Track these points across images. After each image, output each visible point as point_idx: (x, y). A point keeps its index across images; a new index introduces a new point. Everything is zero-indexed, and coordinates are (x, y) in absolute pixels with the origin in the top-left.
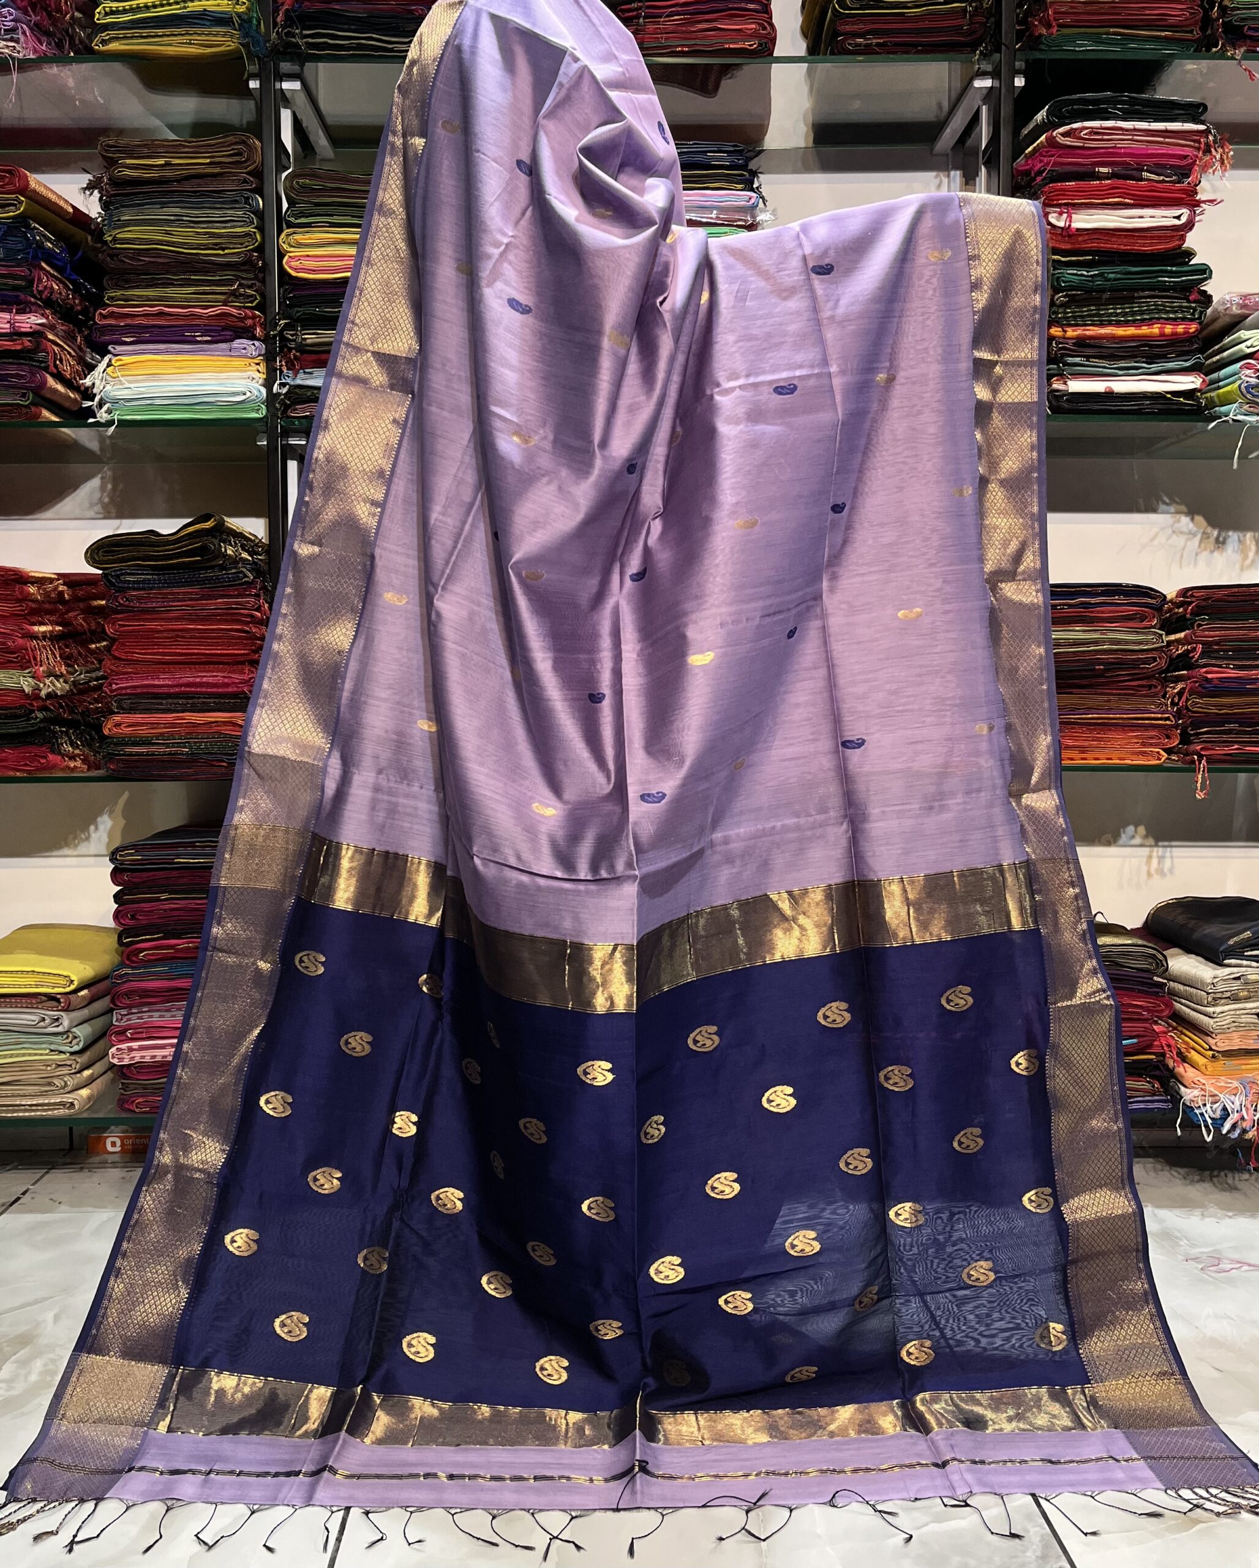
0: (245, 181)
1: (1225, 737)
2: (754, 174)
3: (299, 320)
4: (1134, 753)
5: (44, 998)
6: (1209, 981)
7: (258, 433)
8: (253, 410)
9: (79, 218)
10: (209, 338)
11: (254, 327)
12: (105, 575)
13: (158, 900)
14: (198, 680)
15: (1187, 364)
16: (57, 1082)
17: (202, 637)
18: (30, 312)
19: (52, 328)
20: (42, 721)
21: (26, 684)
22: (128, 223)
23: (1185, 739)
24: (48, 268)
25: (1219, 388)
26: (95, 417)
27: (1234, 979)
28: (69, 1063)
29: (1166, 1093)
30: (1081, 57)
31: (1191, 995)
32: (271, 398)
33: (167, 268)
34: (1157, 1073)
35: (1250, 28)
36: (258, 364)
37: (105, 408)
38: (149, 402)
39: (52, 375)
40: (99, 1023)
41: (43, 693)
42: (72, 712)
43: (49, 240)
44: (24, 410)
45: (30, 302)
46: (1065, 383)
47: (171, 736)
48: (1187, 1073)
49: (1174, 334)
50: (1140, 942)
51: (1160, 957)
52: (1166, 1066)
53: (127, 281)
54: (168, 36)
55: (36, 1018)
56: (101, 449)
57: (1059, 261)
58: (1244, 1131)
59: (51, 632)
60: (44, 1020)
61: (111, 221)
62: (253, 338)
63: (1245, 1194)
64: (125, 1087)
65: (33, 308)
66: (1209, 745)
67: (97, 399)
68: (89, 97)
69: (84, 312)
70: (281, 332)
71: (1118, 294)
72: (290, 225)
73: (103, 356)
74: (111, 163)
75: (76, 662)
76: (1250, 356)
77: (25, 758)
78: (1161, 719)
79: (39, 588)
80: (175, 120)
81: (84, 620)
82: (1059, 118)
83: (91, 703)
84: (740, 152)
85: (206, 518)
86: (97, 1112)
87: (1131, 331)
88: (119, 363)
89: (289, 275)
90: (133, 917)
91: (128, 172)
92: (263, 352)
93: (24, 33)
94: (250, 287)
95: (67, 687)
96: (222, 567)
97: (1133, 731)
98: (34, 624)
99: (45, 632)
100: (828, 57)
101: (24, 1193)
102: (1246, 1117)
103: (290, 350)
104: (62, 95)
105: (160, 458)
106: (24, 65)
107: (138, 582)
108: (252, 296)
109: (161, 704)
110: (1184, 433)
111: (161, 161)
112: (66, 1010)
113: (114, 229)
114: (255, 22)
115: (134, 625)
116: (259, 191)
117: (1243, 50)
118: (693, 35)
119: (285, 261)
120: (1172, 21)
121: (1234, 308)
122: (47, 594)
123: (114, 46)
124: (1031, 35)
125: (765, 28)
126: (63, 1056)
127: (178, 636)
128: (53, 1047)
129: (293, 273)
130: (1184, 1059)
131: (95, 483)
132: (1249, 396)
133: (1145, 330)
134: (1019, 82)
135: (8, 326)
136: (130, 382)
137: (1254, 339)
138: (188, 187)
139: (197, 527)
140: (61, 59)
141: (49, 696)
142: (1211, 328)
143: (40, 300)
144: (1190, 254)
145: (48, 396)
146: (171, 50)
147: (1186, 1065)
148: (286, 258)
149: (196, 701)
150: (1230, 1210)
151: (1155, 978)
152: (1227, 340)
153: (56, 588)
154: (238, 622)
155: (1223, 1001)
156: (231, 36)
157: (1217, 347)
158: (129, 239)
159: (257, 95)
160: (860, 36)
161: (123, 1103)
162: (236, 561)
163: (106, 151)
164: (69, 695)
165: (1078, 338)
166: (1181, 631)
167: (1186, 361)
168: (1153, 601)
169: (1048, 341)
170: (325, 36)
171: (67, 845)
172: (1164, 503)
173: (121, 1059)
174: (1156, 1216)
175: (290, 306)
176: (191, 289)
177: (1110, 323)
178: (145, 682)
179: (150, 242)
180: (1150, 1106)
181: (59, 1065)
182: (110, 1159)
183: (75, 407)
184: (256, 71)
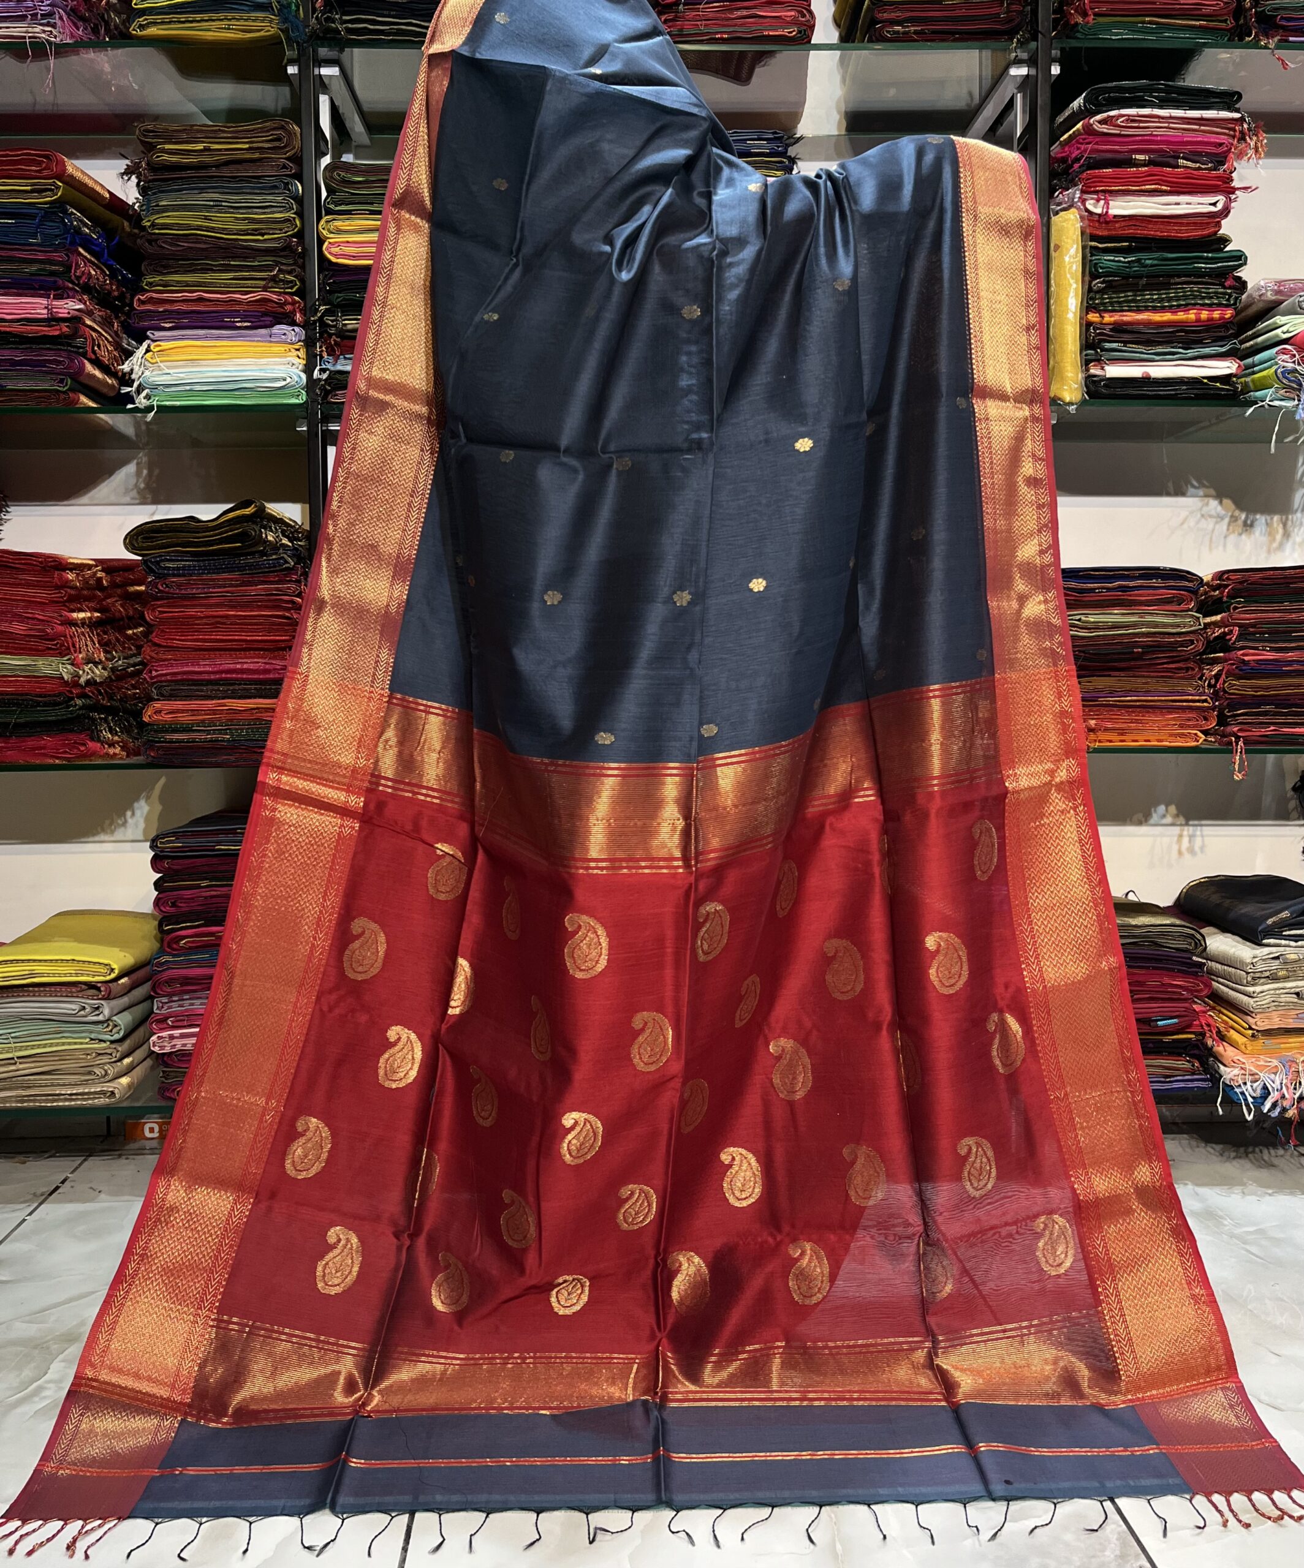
0: (284, 167)
1: (1262, 719)
2: (793, 161)
3: (339, 306)
4: (1171, 735)
5: (83, 987)
6: (1249, 961)
7: (297, 418)
8: (293, 396)
9: (115, 204)
10: (249, 324)
11: (294, 312)
12: (145, 562)
13: (199, 887)
14: (238, 666)
15: (1223, 350)
16: (98, 1071)
17: (244, 624)
18: (68, 297)
19: (90, 313)
20: (81, 708)
21: (66, 671)
22: (166, 209)
23: (1222, 721)
24: (86, 254)
25: (1254, 373)
26: (134, 403)
27: (1273, 958)
28: (109, 1051)
29: (1206, 1071)
30: (1116, 45)
31: (1228, 973)
32: (311, 384)
33: (206, 253)
34: (1196, 1052)
35: (1282, 18)
36: (298, 350)
37: (144, 394)
38: (188, 388)
39: (91, 361)
40: (139, 1010)
41: (82, 680)
42: (111, 698)
43: (86, 225)
44: (62, 396)
45: (68, 288)
46: (1102, 368)
47: (212, 723)
48: (1226, 1052)
49: (1210, 319)
50: (1178, 922)
51: (1198, 936)
52: (1206, 1045)
53: (165, 267)
54: (207, 21)
55: (76, 1007)
56: (137, 435)
57: (1096, 248)
58: (1284, 1110)
59: (90, 618)
60: (84, 1008)
61: (149, 207)
62: (293, 323)
63: (1283, 1171)
64: (166, 1075)
65: (71, 294)
66: (1246, 727)
67: (136, 384)
68: (124, 83)
69: (121, 298)
70: (321, 319)
71: (1155, 281)
72: (329, 212)
73: (140, 343)
74: (150, 148)
75: (114, 648)
76: (1286, 341)
77: (64, 745)
78: (1198, 701)
79: (78, 574)
80: (210, 106)
81: (122, 606)
82: (1095, 106)
83: (129, 689)
84: (780, 139)
85: (246, 504)
86: (138, 1099)
87: (1167, 317)
88: (158, 349)
89: (329, 261)
90: (174, 905)
91: (166, 157)
92: (303, 338)
93: (61, 18)
94: (290, 273)
95: (106, 674)
96: (263, 553)
97: (1171, 713)
98: (73, 611)
99: (84, 619)
100: (866, 44)
101: (63, 1182)
102: (1287, 1096)
103: (330, 335)
104: (97, 82)
105: (196, 443)
106: (61, 50)
107: (178, 569)
108: (291, 282)
109: (202, 691)
110: (1217, 418)
111: (200, 147)
112: (108, 998)
113: (153, 214)
114: (293, 7)
115: (176, 612)
116: (299, 177)
117: (1276, 39)
118: (729, 23)
119: (324, 247)
120: (1206, 10)
121: (1269, 293)
122: (86, 581)
123: (152, 31)
124: (1067, 23)
125: (804, 16)
126: (103, 1045)
127: (217, 623)
128: (93, 1036)
129: (333, 259)
130: (1222, 1038)
131: (131, 468)
132: (1285, 381)
133: (1181, 316)
134: (1056, 70)
135: (45, 311)
136: (168, 367)
137: (1290, 325)
138: (226, 172)
139: (238, 513)
140: (98, 45)
141: (89, 683)
142: (1243, 314)
143: (77, 285)
144: (1225, 240)
145: (86, 382)
146: (210, 35)
147: (1225, 1044)
148: (326, 244)
149: (237, 687)
150: (1269, 1187)
151: (1194, 958)
152: (1261, 326)
153: (95, 573)
154: (279, 608)
155: (1262, 981)
156: (271, 21)
157: (1250, 333)
158: (169, 224)
159: (294, 81)
160: (899, 23)
161: (163, 1091)
162: (276, 547)
163: (145, 136)
164: (107, 682)
165: (1115, 323)
166: (1216, 614)
167: (1222, 346)
168: (1190, 585)
169: (1086, 326)
170: (365, 21)
171: (103, 830)
172: (1194, 487)
173: (162, 1048)
174: (1197, 1194)
175: (330, 292)
176: (231, 275)
177: (1147, 309)
178: (186, 669)
179: (189, 227)
180: (1190, 1085)
181: (100, 1054)
182: (148, 1144)
183: (112, 394)
184: (295, 57)
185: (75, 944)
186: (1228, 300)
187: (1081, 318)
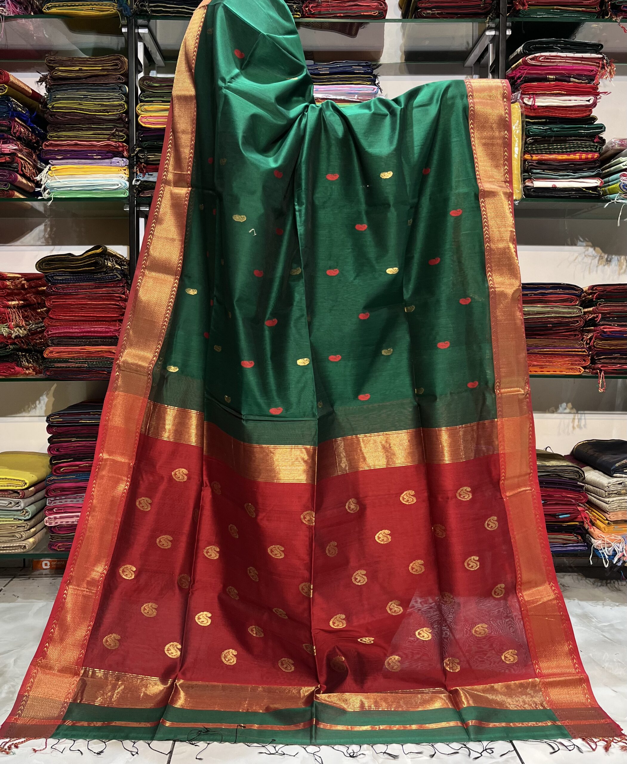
0: (119, 79)
1: (613, 361)
2: (376, 77)
3: (146, 148)
4: (567, 369)
5: (11, 492)
6: (606, 485)
7: (124, 204)
8: (122, 193)
9: (35, 96)
10: (100, 157)
11: (123, 151)
12: (44, 275)
13: (70, 441)
14: (92, 329)
15: (593, 174)
16: (17, 535)
17: (95, 308)
18: (10, 143)
19: (20, 151)
20: (12, 350)
21: (5, 331)
22: (59, 99)
23: (593, 362)
24: (19, 121)
25: (609, 185)
26: (42, 196)
27: (619, 484)
28: (23, 525)
29: (584, 541)
30: (540, 20)
31: (597, 491)
32: (131, 187)
33: (80, 122)
34: (579, 531)
35: (624, 7)
36: (125, 170)
37: (47, 192)
38: (69, 189)
39: (20, 175)
40: (39, 504)
41: (13, 336)
42: (28, 345)
43: (20, 107)
44: (6, 192)
45: (10, 138)
46: (532, 182)
47: (78, 358)
48: (594, 531)
49: (587, 158)
50: (570, 464)
51: (582, 473)
52: (584, 528)
53: (59, 128)
54: (81, 5)
55: (7, 502)
56: (45, 211)
57: (529, 122)
58: (624, 562)
59: (18, 304)
60: (11, 503)
61: (51, 98)
62: (123, 157)
63: (624, 593)
64: (52, 538)
65: (11, 141)
66: (605, 365)
67: (43, 187)
68: (41, 35)
69: (37, 142)
70: (137, 154)
71: (559, 139)
72: (142, 101)
73: (46, 165)
74: (52, 69)
75: (30, 319)
76: (625, 170)
77: (3, 369)
78: (581, 352)
79: (12, 282)
80: (84, 46)
81: (35, 298)
82: (528, 51)
83: (37, 340)
84: (369, 66)
85: (98, 247)
86: (37, 550)
87: (565, 157)
88: (54, 169)
89: (141, 126)
90: (58, 450)
91: (60, 73)
92: (128, 164)
93: (8, 3)
94: (121, 131)
95: (25, 332)
96: (106, 273)
97: (567, 358)
98: (9, 301)
99: (15, 304)
100: (413, 19)
102: (626, 555)
103: (141, 163)
104: (26, 34)
105: (74, 215)
106: (7, 19)
107: (62, 280)
108: (122, 136)
109: (74, 342)
112: (23, 498)
113: (52, 102)
115: (61, 301)
116: (127, 83)
117: (621, 17)
118: (345, 8)
119: (139, 119)
120: (586, 3)
121: (616, 146)
122: (16, 286)
123: (54, 10)
124: (515, 9)
125: (381, 5)
126: (21, 522)
127: (82, 307)
128: (15, 517)
129: (143, 125)
130: (593, 524)
131: (41, 228)
132: (624, 190)
133: (572, 157)
134: (509, 32)
136: (59, 179)
138: (90, 81)
139: (95, 251)
140: (27, 16)
141: (16, 337)
142: (604, 155)
143: (14, 137)
144: (594, 119)
145: (18, 185)
146: (82, 13)
147: (594, 527)
148: (140, 117)
149: (91, 340)
150: (617, 602)
151: (578, 483)
152: (613, 162)
153: (21, 282)
154: (113, 299)
155: (613, 495)
156: (114, 6)
157: (608, 165)
158: (61, 107)
159: (126, 35)
160: (430, 9)
161: (50, 545)
162: (112, 269)
163: (49, 63)
164: (26, 336)
165: (538, 160)
166: (590, 307)
167: (593, 172)
168: (577, 292)
169: (524, 161)
170: (161, 7)
171: (24, 411)
172: (581, 241)
173: (50, 523)
174: (580, 605)
175: (141, 141)
176: (92, 132)
177: (554, 153)
178: (66, 330)
179: (71, 108)
180: (577, 548)
181: (19, 527)
182: (44, 572)
183: (32, 191)
184: (126, 24)
185: (7, 470)
186: (596, 149)
187: (521, 157)
